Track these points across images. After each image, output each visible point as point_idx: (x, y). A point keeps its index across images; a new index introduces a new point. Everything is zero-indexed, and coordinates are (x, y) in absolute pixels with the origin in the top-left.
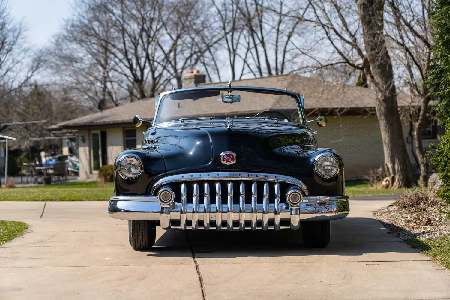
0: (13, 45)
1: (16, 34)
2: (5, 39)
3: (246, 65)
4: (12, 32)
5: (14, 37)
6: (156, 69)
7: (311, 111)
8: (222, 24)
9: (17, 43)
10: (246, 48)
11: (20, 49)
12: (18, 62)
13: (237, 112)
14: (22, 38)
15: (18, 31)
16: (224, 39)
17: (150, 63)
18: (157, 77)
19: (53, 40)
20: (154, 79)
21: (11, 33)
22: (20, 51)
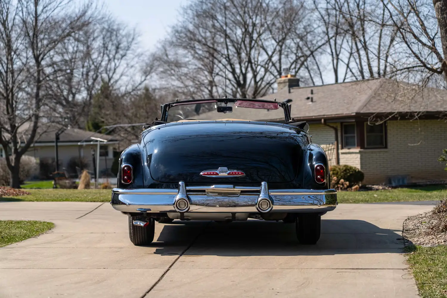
0: (127, 50)
1: (130, 40)
2: (119, 44)
3: (349, 70)
4: (126, 37)
5: (128, 42)
6: (258, 73)
7: (391, 115)
8: (325, 30)
9: (130, 49)
10: (349, 52)
11: (133, 54)
12: (132, 67)
13: (324, 115)
14: (136, 44)
15: (132, 37)
16: (328, 44)
17: (252, 67)
18: (259, 81)
19: (159, 46)
20: (256, 83)
21: (125, 39)
22: (134, 56)
